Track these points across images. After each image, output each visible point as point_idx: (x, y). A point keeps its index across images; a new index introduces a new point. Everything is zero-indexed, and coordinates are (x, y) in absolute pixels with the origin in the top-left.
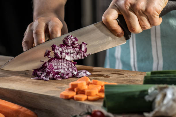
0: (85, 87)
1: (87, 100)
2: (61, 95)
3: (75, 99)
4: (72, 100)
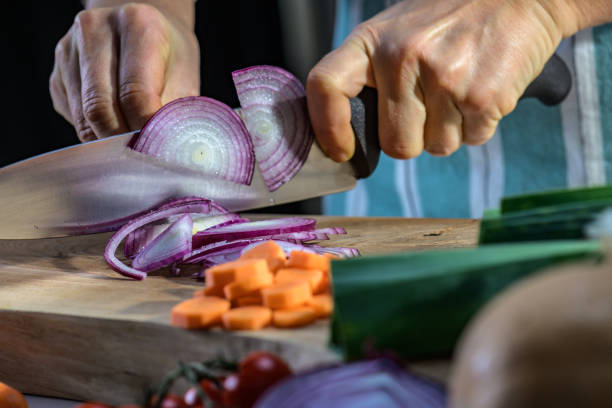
0: (263, 279)
1: (272, 324)
3: (227, 324)
4: (217, 330)
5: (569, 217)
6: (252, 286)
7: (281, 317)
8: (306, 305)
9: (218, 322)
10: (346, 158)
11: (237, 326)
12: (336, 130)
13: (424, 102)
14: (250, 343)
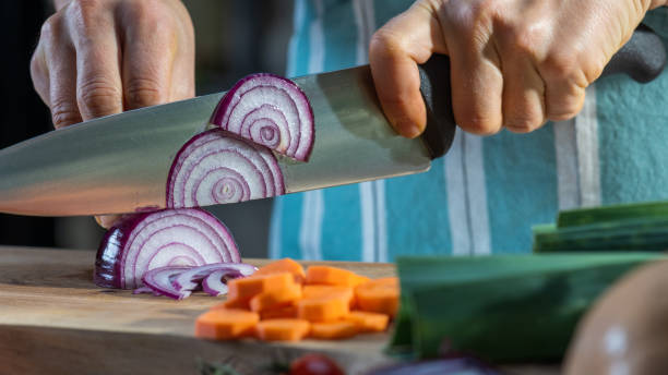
0: (293, 291)
1: (310, 336)
2: (203, 326)
3: (262, 335)
4: (250, 341)
5: (634, 232)
6: (285, 297)
7: (320, 328)
8: (342, 319)
9: (251, 333)
10: (418, 132)
11: (273, 336)
12: (404, 97)
13: (501, 69)
14: (289, 352)
